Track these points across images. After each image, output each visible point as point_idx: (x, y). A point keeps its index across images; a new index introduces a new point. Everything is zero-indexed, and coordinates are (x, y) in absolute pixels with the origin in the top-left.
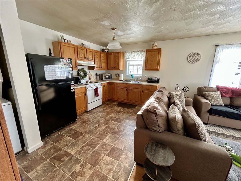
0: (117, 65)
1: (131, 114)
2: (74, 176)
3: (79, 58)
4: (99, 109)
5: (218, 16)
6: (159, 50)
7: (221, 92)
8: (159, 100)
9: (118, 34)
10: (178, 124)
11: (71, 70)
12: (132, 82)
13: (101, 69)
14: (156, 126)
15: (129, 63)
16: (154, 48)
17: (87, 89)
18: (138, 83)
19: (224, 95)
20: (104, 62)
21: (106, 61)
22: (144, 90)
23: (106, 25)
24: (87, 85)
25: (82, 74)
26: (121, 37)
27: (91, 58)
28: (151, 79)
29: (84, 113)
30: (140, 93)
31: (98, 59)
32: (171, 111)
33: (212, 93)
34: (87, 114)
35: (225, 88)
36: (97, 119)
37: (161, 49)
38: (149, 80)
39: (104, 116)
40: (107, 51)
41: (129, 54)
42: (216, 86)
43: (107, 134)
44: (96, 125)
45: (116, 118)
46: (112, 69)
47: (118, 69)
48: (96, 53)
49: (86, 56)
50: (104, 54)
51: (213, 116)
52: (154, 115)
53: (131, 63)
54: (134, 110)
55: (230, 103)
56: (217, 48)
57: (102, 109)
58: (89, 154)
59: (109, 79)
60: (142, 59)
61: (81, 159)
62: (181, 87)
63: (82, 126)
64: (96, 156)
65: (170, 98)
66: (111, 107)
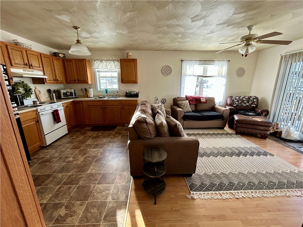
0: (82, 78)
1: (113, 136)
2: (61, 222)
3: (13, 65)
4: (64, 140)
5: (180, 36)
6: (135, 61)
7: (189, 101)
8: (145, 112)
9: (81, 35)
10: (165, 128)
11: (8, 84)
12: (107, 98)
13: (57, 83)
14: (148, 134)
15: (99, 75)
16: (129, 58)
17: (40, 113)
18: (114, 99)
19: (191, 103)
20: (60, 73)
21: (63, 70)
22: (124, 106)
23: (64, 21)
24: (38, 107)
25: (21, 90)
26: (87, 40)
27: (36, 65)
28: (129, 93)
29: (40, 151)
30: (119, 111)
31: (50, 67)
32: (157, 119)
33: (184, 102)
34: (47, 151)
35: (191, 97)
36: (67, 152)
37: (136, 59)
38: (128, 95)
39: (77, 146)
40: (63, 56)
41: (98, 63)
42: (185, 96)
43: (89, 164)
44: (69, 159)
45: (94, 144)
46: (75, 83)
47: (85, 82)
48: (45, 57)
49: (26, 62)
50: (59, 61)
51: (186, 121)
52: (145, 124)
53: (102, 74)
54: (116, 131)
55: (195, 109)
56: (183, 62)
57: (70, 138)
58: (73, 192)
59: (72, 97)
60: (116, 70)
61: (62, 202)
62: (160, 99)
63: (44, 167)
64: (84, 190)
65: (153, 109)
66: (83, 134)
